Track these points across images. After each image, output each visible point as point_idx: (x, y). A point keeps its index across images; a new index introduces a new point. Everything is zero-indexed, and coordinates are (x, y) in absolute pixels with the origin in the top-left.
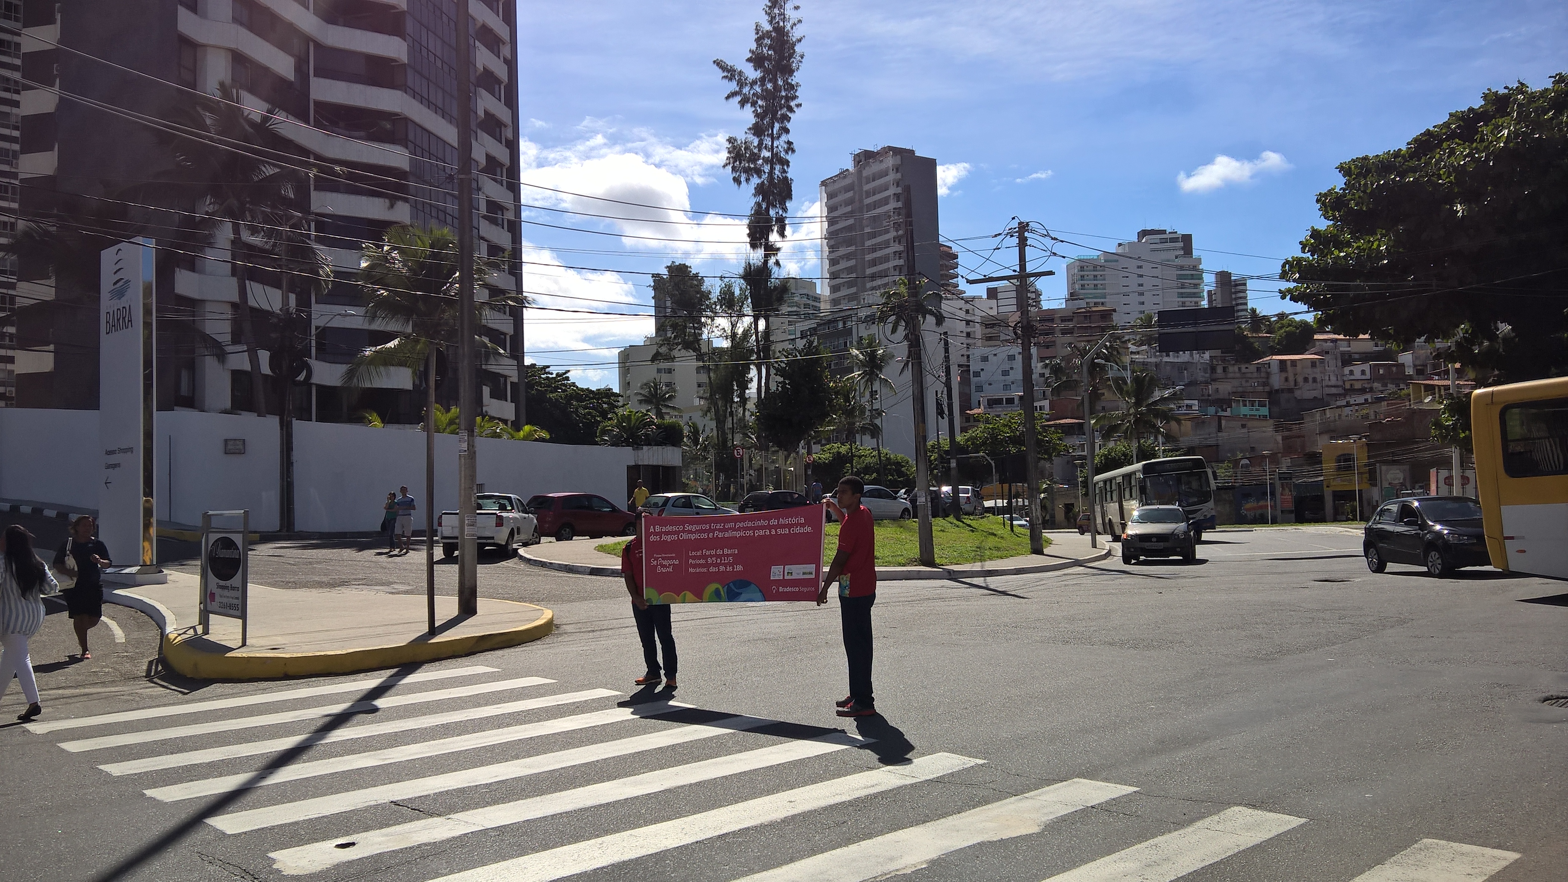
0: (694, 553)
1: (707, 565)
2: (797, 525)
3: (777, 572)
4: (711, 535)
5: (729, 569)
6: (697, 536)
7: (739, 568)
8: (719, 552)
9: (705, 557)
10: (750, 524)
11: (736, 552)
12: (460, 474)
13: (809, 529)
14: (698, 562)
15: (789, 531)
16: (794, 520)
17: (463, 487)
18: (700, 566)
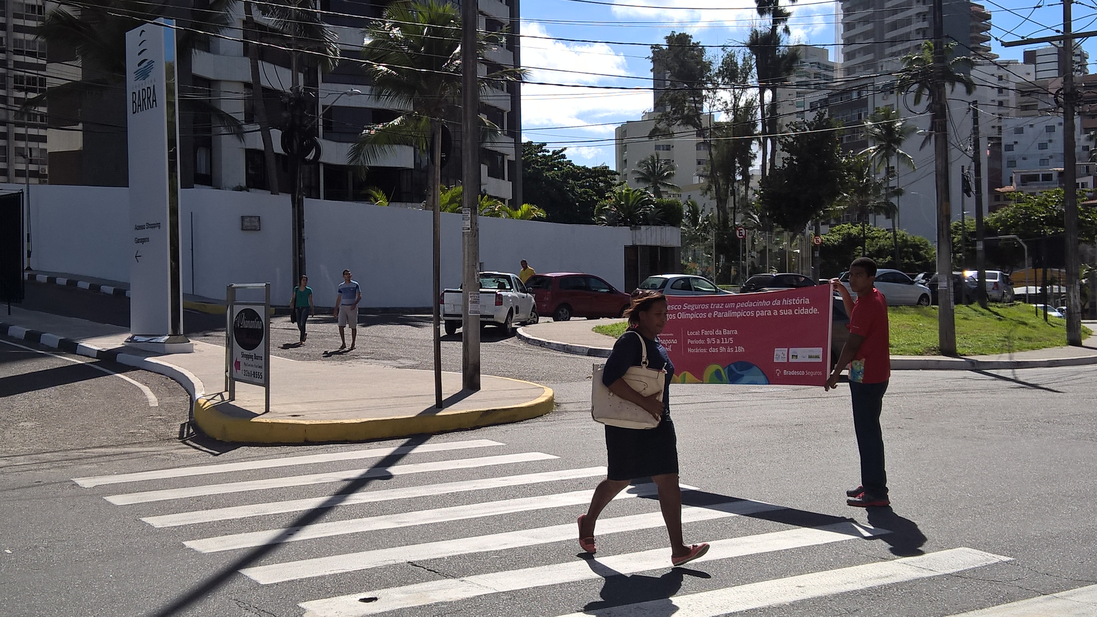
0: (692, 333)
1: (707, 346)
2: (801, 306)
3: (780, 355)
4: (710, 315)
5: (730, 350)
6: (695, 316)
7: (741, 349)
8: (718, 332)
9: (704, 338)
10: (752, 304)
11: (736, 333)
12: (464, 251)
13: (814, 311)
14: (697, 342)
15: (793, 312)
16: (798, 301)
17: (466, 265)
18: (699, 346)
